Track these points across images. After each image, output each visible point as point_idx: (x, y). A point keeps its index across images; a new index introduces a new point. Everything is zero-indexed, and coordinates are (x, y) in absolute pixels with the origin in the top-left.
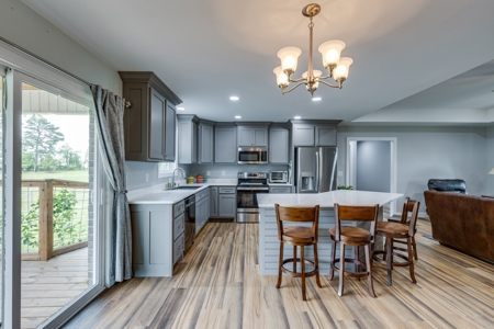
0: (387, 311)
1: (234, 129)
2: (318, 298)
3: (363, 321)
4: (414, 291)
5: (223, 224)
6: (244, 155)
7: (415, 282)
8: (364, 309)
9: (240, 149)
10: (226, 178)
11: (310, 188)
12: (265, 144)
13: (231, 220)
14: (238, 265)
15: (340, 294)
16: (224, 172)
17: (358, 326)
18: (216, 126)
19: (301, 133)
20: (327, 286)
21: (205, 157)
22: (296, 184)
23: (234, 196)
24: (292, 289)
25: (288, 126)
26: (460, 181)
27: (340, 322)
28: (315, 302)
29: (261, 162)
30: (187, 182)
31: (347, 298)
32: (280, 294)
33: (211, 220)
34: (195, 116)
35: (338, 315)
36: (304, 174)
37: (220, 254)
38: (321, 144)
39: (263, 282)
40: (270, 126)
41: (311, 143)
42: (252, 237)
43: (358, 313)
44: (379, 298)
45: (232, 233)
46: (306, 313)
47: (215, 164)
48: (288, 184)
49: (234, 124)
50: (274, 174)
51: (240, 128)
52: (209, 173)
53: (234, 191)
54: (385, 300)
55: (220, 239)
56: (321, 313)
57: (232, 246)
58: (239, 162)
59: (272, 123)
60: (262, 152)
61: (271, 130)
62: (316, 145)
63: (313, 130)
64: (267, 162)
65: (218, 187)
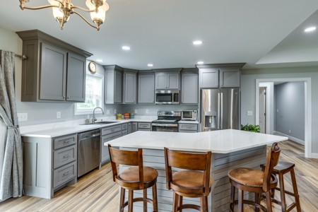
1: (153, 76)
6: (161, 97)
9: (156, 92)
11: (213, 126)
12: (178, 87)
16: (147, 111)
18: (138, 73)
19: (206, 76)
21: (129, 99)
30: (117, 118)
34: (116, 66)
40: (182, 72)
41: (216, 85)
47: (137, 103)
49: (152, 72)
50: (185, 113)
52: (136, 111)
53: (149, 126)
58: (156, 103)
59: (183, 69)
60: (175, 94)
61: (183, 75)
62: (221, 86)
63: (217, 74)
64: (178, 103)
65: (138, 122)
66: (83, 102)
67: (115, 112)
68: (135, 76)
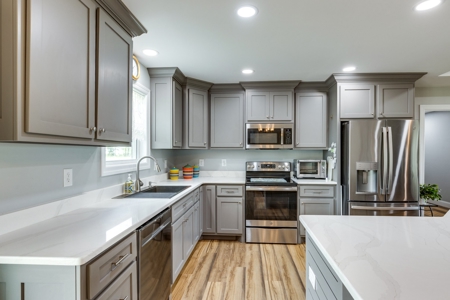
1: (241, 95)
5: (224, 245)
6: (253, 135)
9: (248, 126)
10: (227, 172)
12: (290, 117)
13: (237, 238)
16: (224, 162)
18: (213, 91)
19: (352, 98)
21: (195, 139)
25: (328, 87)
29: (282, 146)
33: (205, 237)
34: (178, 71)
36: (360, 166)
38: (387, 114)
40: (297, 88)
41: (369, 113)
42: (277, 284)
45: (239, 270)
47: (209, 148)
48: (327, 181)
49: (241, 87)
51: (249, 93)
52: (202, 163)
53: (240, 192)
55: (218, 286)
58: (248, 146)
59: (300, 83)
60: (286, 130)
61: (298, 95)
62: (378, 116)
63: (371, 93)
64: (292, 146)
65: (216, 185)
66: (128, 143)
67: (166, 166)
68: (205, 94)
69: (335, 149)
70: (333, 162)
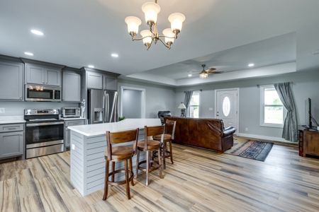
0: (172, 183)
2: (136, 193)
3: (166, 194)
4: (175, 168)
6: (33, 93)
7: (173, 163)
8: (163, 187)
11: (101, 119)
12: (59, 84)
13: (18, 158)
14: (53, 198)
15: (147, 184)
17: (166, 198)
19: (92, 79)
20: (137, 183)
22: (89, 117)
23: (22, 133)
24: (115, 195)
25: (81, 72)
26: (169, 112)
27: (157, 201)
28: (136, 197)
29: (54, 100)
31: (151, 185)
32: (109, 204)
35: (154, 198)
36: (96, 110)
37: (21, 196)
38: (108, 88)
39: (89, 201)
40: (64, 69)
41: (100, 87)
42: (53, 168)
43: (161, 191)
44: (165, 178)
45: (25, 171)
46: (136, 207)
48: (81, 118)
50: (67, 111)
51: (28, 65)
53: (22, 128)
54: (167, 177)
55: (10, 180)
56: (144, 202)
57: (34, 183)
58: (27, 99)
59: (65, 67)
60: (57, 91)
61: (64, 73)
62: (104, 89)
63: (101, 78)
64: (60, 100)
69: (84, 102)
70: (84, 109)
